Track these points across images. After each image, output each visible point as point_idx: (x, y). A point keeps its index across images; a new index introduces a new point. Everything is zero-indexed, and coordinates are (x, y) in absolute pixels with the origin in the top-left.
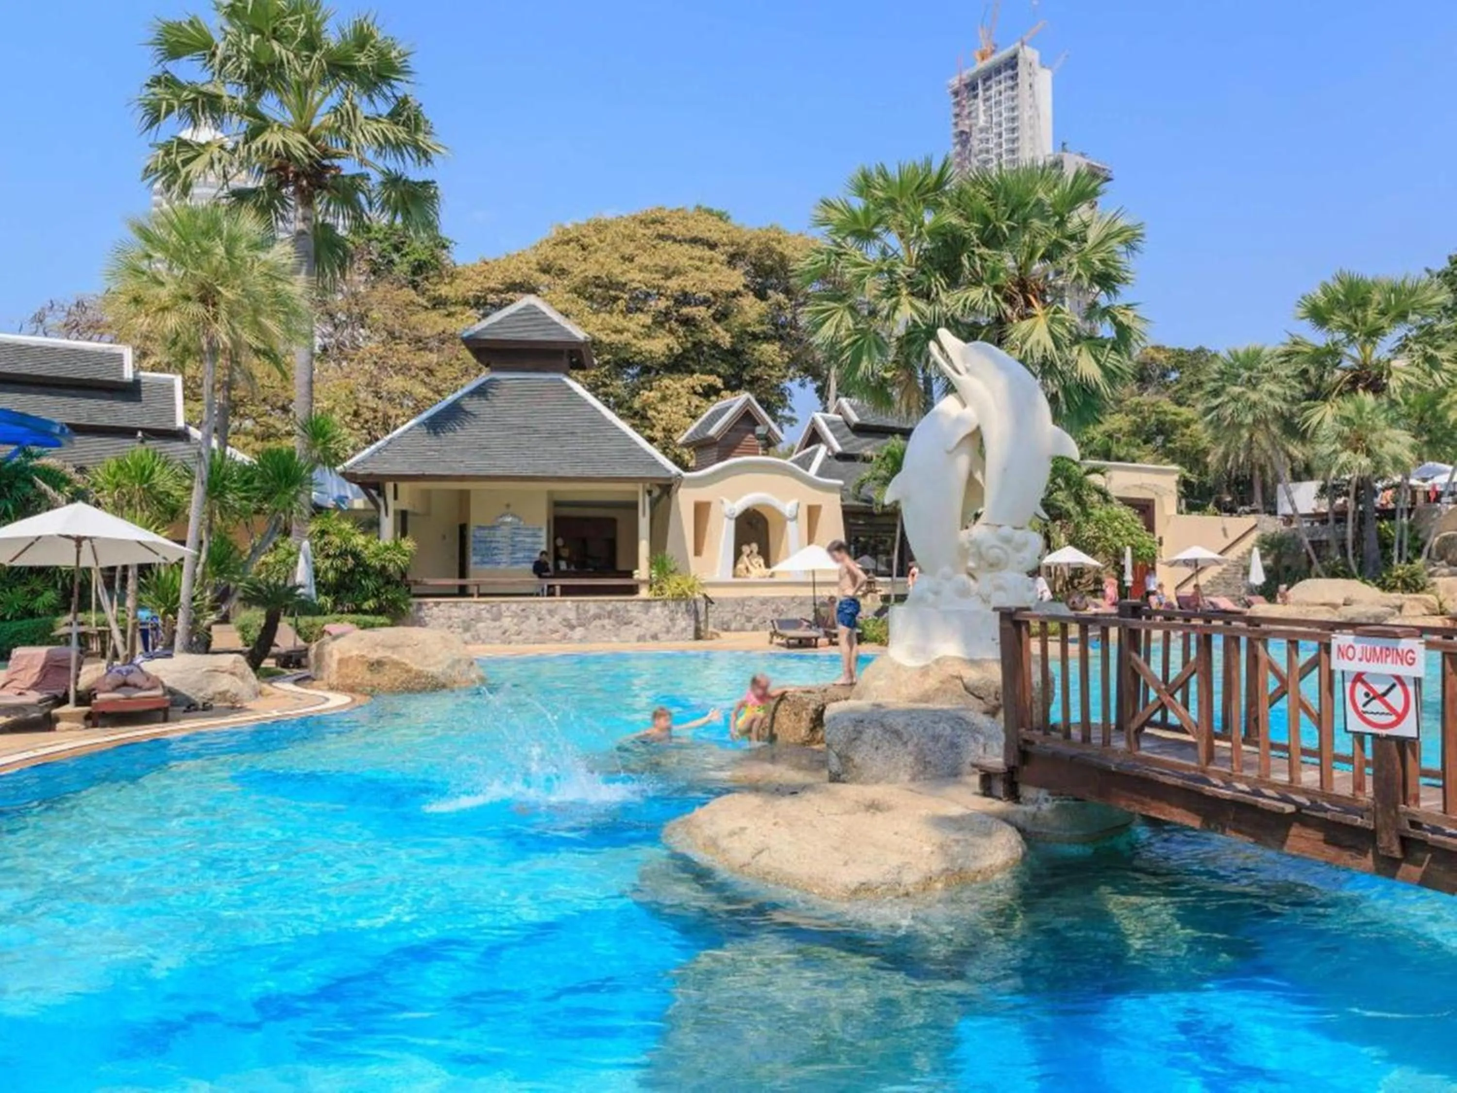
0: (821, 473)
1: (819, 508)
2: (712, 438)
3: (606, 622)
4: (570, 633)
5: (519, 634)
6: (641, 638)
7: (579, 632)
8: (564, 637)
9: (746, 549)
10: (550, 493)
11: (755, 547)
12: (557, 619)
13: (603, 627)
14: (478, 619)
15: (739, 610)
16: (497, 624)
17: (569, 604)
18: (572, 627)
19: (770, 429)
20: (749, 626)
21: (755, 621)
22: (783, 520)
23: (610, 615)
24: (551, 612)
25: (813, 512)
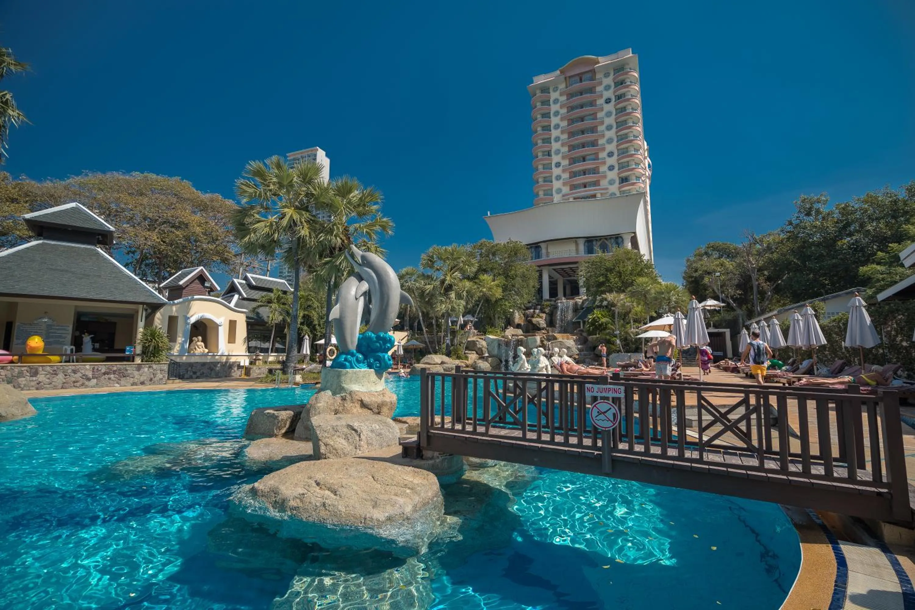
0: (236, 305)
1: (235, 322)
2: (181, 286)
3: (112, 376)
4: (87, 383)
5: (50, 384)
6: (134, 384)
7: (94, 381)
8: (83, 385)
9: (195, 339)
10: (76, 306)
11: (200, 338)
12: (79, 375)
13: (109, 379)
14: (21, 374)
15: (190, 369)
16: (34, 378)
17: (88, 367)
18: (89, 379)
19: (212, 284)
20: (194, 376)
21: (198, 374)
22: (216, 326)
23: (114, 372)
24: (75, 372)
25: (232, 324)
